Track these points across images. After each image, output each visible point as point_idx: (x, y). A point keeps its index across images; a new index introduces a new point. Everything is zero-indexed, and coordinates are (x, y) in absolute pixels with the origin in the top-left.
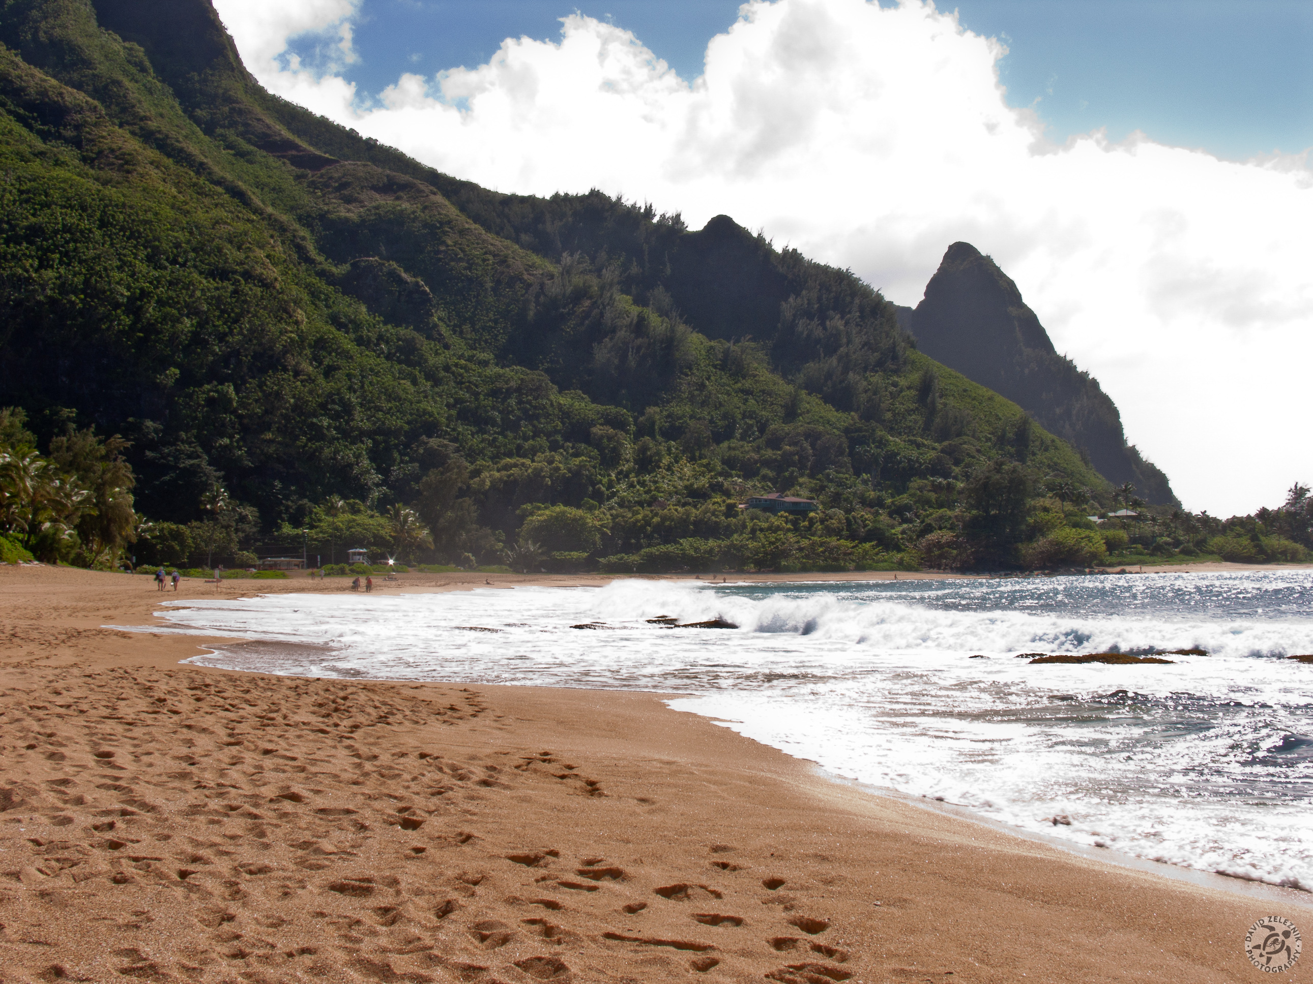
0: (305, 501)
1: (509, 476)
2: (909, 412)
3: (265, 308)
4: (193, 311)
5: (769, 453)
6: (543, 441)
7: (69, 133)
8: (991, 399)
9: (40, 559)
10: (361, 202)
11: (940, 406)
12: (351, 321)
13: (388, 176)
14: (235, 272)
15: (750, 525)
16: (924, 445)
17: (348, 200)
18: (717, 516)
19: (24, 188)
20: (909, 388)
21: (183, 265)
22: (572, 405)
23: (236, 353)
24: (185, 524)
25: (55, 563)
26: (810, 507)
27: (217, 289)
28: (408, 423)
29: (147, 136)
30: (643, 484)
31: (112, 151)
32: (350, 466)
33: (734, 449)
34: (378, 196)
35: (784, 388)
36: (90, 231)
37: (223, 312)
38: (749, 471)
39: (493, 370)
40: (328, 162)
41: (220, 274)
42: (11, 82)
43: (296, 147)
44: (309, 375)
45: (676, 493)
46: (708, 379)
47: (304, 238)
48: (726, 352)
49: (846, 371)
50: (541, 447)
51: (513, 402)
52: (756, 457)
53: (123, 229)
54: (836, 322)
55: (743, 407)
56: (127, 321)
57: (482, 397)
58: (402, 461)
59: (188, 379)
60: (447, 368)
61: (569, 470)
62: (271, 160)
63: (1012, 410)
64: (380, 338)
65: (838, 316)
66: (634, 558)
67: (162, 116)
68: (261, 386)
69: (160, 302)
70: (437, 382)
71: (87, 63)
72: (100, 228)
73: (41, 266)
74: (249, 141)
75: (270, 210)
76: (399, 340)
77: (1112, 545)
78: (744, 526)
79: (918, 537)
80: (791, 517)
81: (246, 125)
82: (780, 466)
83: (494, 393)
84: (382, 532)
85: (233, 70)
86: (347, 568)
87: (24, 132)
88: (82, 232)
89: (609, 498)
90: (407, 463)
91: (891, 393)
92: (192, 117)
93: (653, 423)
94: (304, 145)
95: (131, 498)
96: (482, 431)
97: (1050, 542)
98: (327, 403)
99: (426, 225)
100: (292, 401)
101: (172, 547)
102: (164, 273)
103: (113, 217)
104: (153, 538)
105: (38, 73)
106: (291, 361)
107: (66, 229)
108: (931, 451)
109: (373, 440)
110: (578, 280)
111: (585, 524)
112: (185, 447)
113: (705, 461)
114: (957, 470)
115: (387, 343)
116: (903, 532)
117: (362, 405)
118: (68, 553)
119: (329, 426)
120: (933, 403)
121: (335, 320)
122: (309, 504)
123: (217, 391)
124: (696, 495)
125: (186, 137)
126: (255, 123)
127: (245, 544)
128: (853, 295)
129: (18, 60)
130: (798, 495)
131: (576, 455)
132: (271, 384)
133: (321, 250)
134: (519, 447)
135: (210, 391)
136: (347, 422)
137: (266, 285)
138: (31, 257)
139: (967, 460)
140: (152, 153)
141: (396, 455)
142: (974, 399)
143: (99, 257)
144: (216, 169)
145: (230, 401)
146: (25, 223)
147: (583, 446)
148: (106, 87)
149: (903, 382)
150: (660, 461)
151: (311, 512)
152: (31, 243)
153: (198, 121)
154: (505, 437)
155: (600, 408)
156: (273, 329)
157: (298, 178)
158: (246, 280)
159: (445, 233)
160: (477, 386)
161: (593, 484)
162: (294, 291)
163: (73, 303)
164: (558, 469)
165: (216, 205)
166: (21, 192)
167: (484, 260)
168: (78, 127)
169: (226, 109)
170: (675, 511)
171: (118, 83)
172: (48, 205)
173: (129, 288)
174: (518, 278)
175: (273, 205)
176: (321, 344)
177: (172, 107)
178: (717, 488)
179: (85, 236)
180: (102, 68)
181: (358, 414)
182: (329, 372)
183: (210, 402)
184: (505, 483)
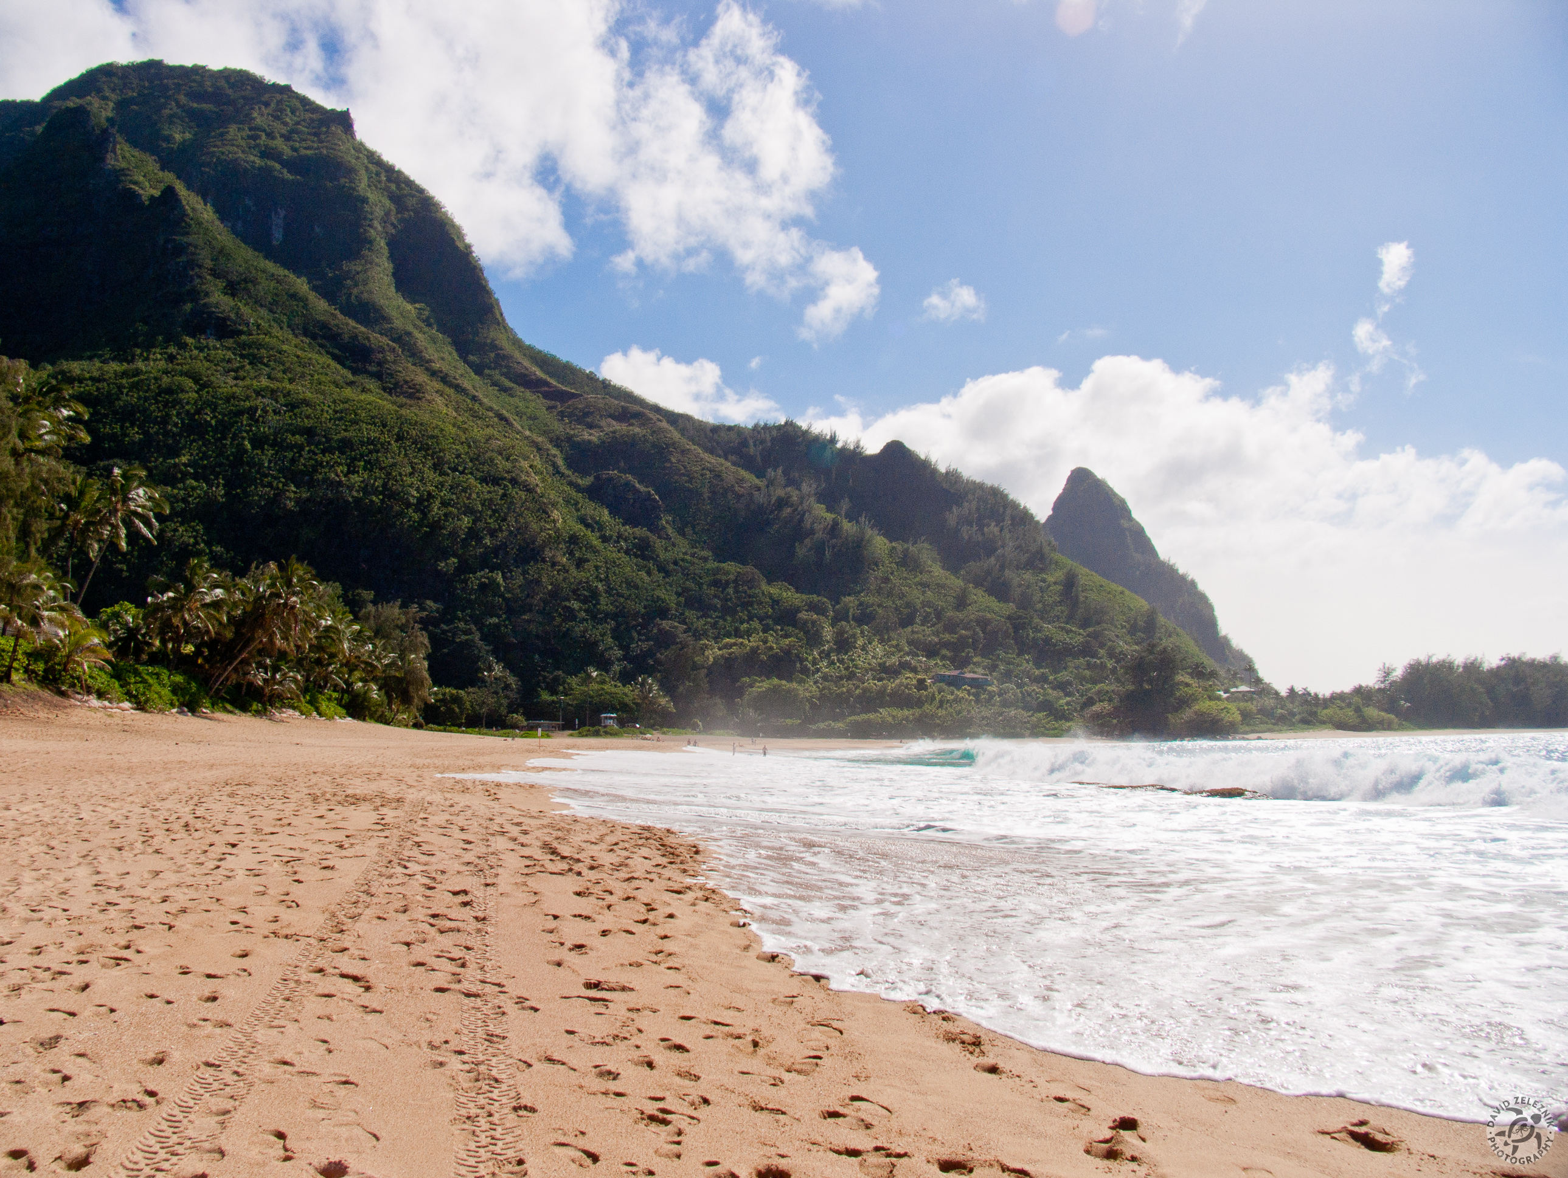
0: (560, 672)
1: (730, 654)
2: (1056, 603)
3: (528, 509)
4: (469, 511)
5: (947, 637)
6: (755, 624)
7: (373, 368)
8: (1122, 593)
9: (353, 716)
10: (600, 427)
11: (1082, 599)
12: (597, 523)
13: (622, 407)
14: (504, 479)
15: (938, 697)
16: (1071, 631)
17: (591, 426)
18: (910, 689)
19: (338, 408)
20: (1055, 583)
21: (462, 473)
22: (780, 595)
23: (503, 546)
24: (462, 689)
25: (364, 720)
26: (987, 683)
27: (489, 492)
28: (645, 607)
29: (433, 373)
30: (841, 661)
31: (406, 382)
32: (596, 644)
33: (917, 633)
34: (614, 423)
35: (956, 583)
36: (389, 443)
37: (494, 511)
38: (931, 652)
39: (712, 565)
40: (574, 396)
41: (493, 480)
42: (330, 329)
43: (547, 384)
44: (564, 566)
45: (871, 669)
46: (892, 574)
47: (555, 456)
48: (906, 553)
49: (1002, 568)
50: (755, 629)
51: (731, 590)
52: (936, 640)
53: (415, 442)
54: (993, 529)
55: (922, 598)
56: (416, 516)
57: (705, 587)
58: (640, 640)
59: (465, 568)
60: (675, 563)
61: (781, 649)
62: (528, 394)
63: (1141, 603)
64: (620, 536)
65: (993, 524)
66: (840, 725)
67: (443, 359)
68: (525, 573)
69: (444, 504)
70: (667, 573)
71: (387, 319)
72: (397, 441)
73: (349, 472)
74: (511, 380)
75: (528, 433)
76: (635, 538)
77: (1246, 716)
78: (933, 698)
79: (1082, 708)
80: (973, 690)
81: (507, 367)
82: (957, 647)
83: (716, 583)
84: (626, 700)
85: (499, 324)
86: (602, 730)
87: (339, 367)
88: (382, 444)
89: (813, 674)
90: (643, 641)
91: (1041, 588)
92: (466, 361)
93: (848, 611)
94: (553, 382)
95: (426, 663)
96: (705, 616)
97: (1196, 713)
98: (578, 589)
99: (654, 445)
100: (550, 587)
101: (453, 710)
102: (447, 478)
103: (408, 433)
104: (436, 701)
105: (352, 323)
106: (548, 553)
107: (371, 442)
108: (1077, 637)
109: (616, 621)
110: (780, 492)
111: (796, 695)
112: (462, 625)
113: (894, 642)
114: (1102, 652)
115: (626, 540)
116: (1068, 704)
117: (606, 592)
118: (376, 711)
119: (581, 609)
120: (1077, 596)
121: (582, 520)
122: (563, 675)
123: (488, 578)
124: (887, 671)
125: (462, 375)
126: (515, 365)
127: (512, 708)
128: (1005, 507)
129: (337, 312)
130: (974, 672)
131: (786, 636)
132: (532, 570)
133: (569, 466)
134: (737, 630)
135: (482, 577)
136: (594, 605)
137: (529, 490)
138: (340, 464)
139: (1110, 644)
140: (438, 385)
141: (635, 635)
142: (1109, 593)
143: (394, 465)
144: (485, 400)
145: (498, 585)
146: (338, 437)
147: (790, 629)
148: (400, 337)
149: (1051, 579)
150: (855, 642)
151: (564, 682)
152: (342, 453)
153: (471, 365)
154: (725, 620)
155: (804, 597)
156: (535, 526)
157: (549, 408)
158: (513, 486)
159: (671, 453)
160: (701, 578)
161: (802, 660)
162: (553, 495)
163: (372, 501)
164: (771, 648)
165: (488, 426)
166: (336, 412)
167: (702, 475)
168: (380, 364)
169: (492, 355)
170: (873, 684)
171: (409, 334)
172: (355, 422)
173: (418, 490)
174: (731, 489)
175: (530, 430)
176: (574, 539)
177: (450, 354)
178: (905, 666)
179: (385, 447)
180: (398, 323)
181: (603, 600)
182: (580, 563)
183: (483, 587)
184: (727, 659)
